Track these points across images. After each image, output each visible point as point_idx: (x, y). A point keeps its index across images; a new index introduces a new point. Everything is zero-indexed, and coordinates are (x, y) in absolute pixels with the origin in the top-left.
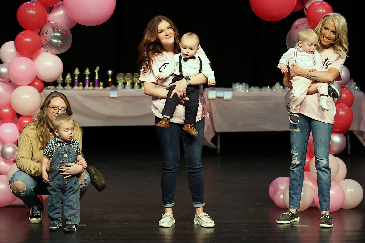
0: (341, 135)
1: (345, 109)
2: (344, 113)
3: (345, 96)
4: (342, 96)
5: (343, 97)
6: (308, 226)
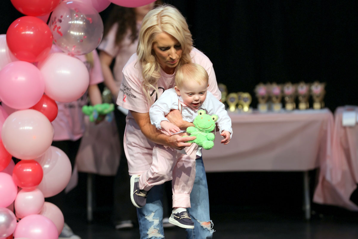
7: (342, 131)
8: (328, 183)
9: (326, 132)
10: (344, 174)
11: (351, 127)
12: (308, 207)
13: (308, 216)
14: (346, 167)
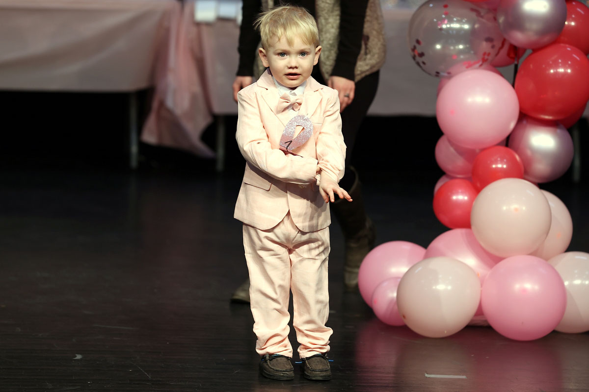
0: (558, 131)
1: (573, 60)
2: (569, 71)
3: (573, 24)
4: (566, 23)
5: (569, 26)
6: (464, 377)
7: (194, 30)
8: (169, 111)
9: (168, 31)
10: (194, 98)
11: (208, 24)
12: (134, 149)
13: (134, 162)
14: (197, 89)
